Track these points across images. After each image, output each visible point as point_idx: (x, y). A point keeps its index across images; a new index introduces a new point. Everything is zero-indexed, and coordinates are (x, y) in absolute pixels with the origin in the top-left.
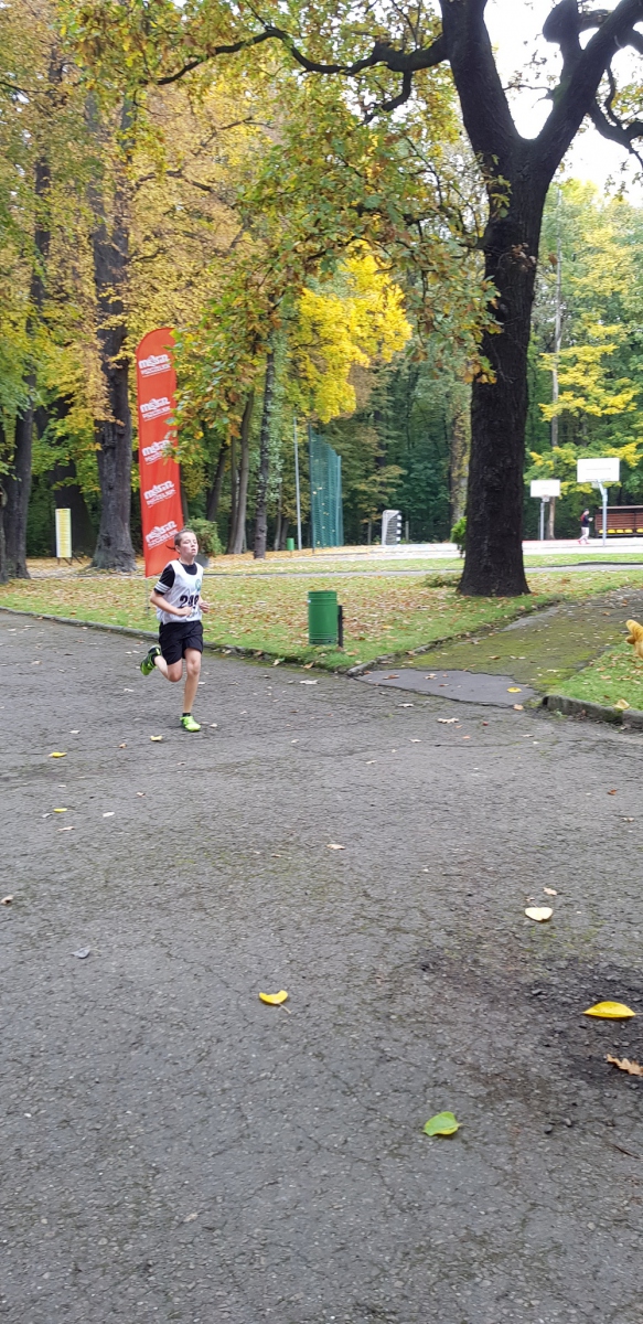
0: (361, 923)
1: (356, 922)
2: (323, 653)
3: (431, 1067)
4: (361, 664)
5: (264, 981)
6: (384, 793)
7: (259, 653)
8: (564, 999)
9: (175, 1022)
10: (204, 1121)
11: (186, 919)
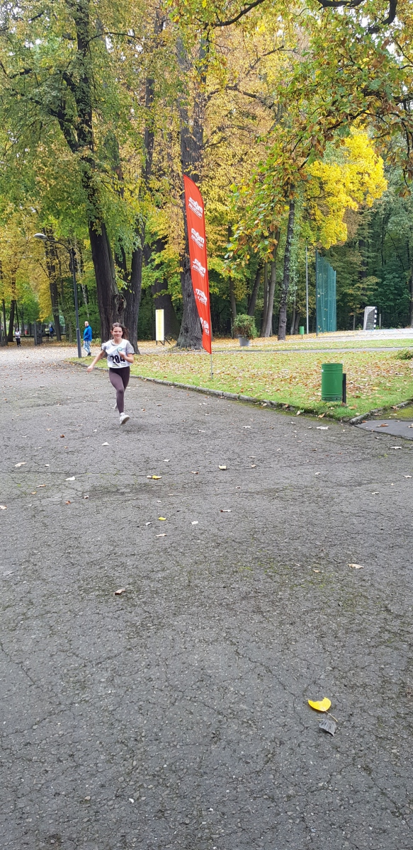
1: (382, 634)
2: (332, 407)
4: (359, 415)
5: (313, 686)
6: (390, 519)
7: (287, 406)
9: (245, 720)
10: (274, 828)
11: (249, 620)
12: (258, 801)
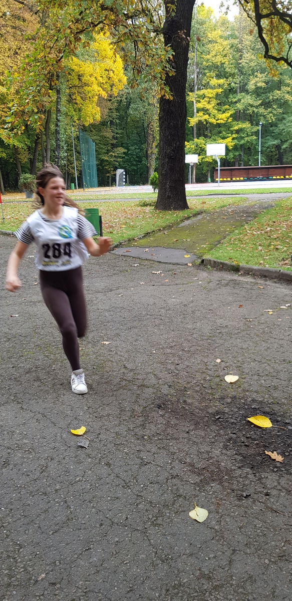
0: (124, 383)
1: (121, 383)
3: (169, 467)
5: (75, 420)
9: (27, 449)
10: (46, 511)
11: (30, 386)
12: (35, 497)
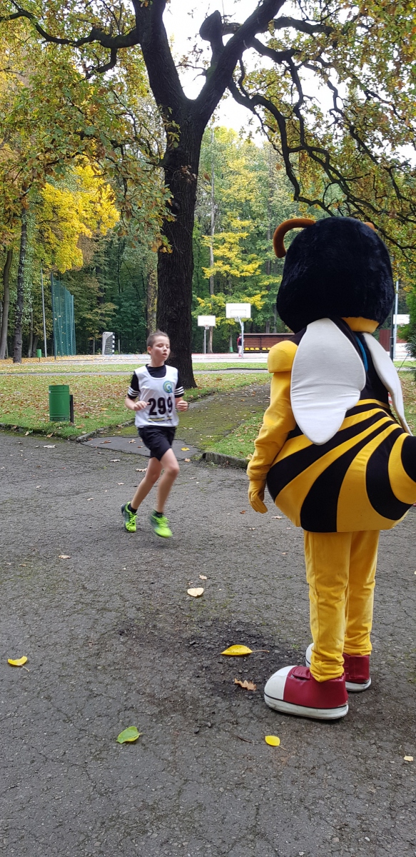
0: (80, 606)
1: (77, 606)
3: (123, 698)
4: (86, 434)
6: (99, 519)
7: (15, 427)
8: (209, 646)
